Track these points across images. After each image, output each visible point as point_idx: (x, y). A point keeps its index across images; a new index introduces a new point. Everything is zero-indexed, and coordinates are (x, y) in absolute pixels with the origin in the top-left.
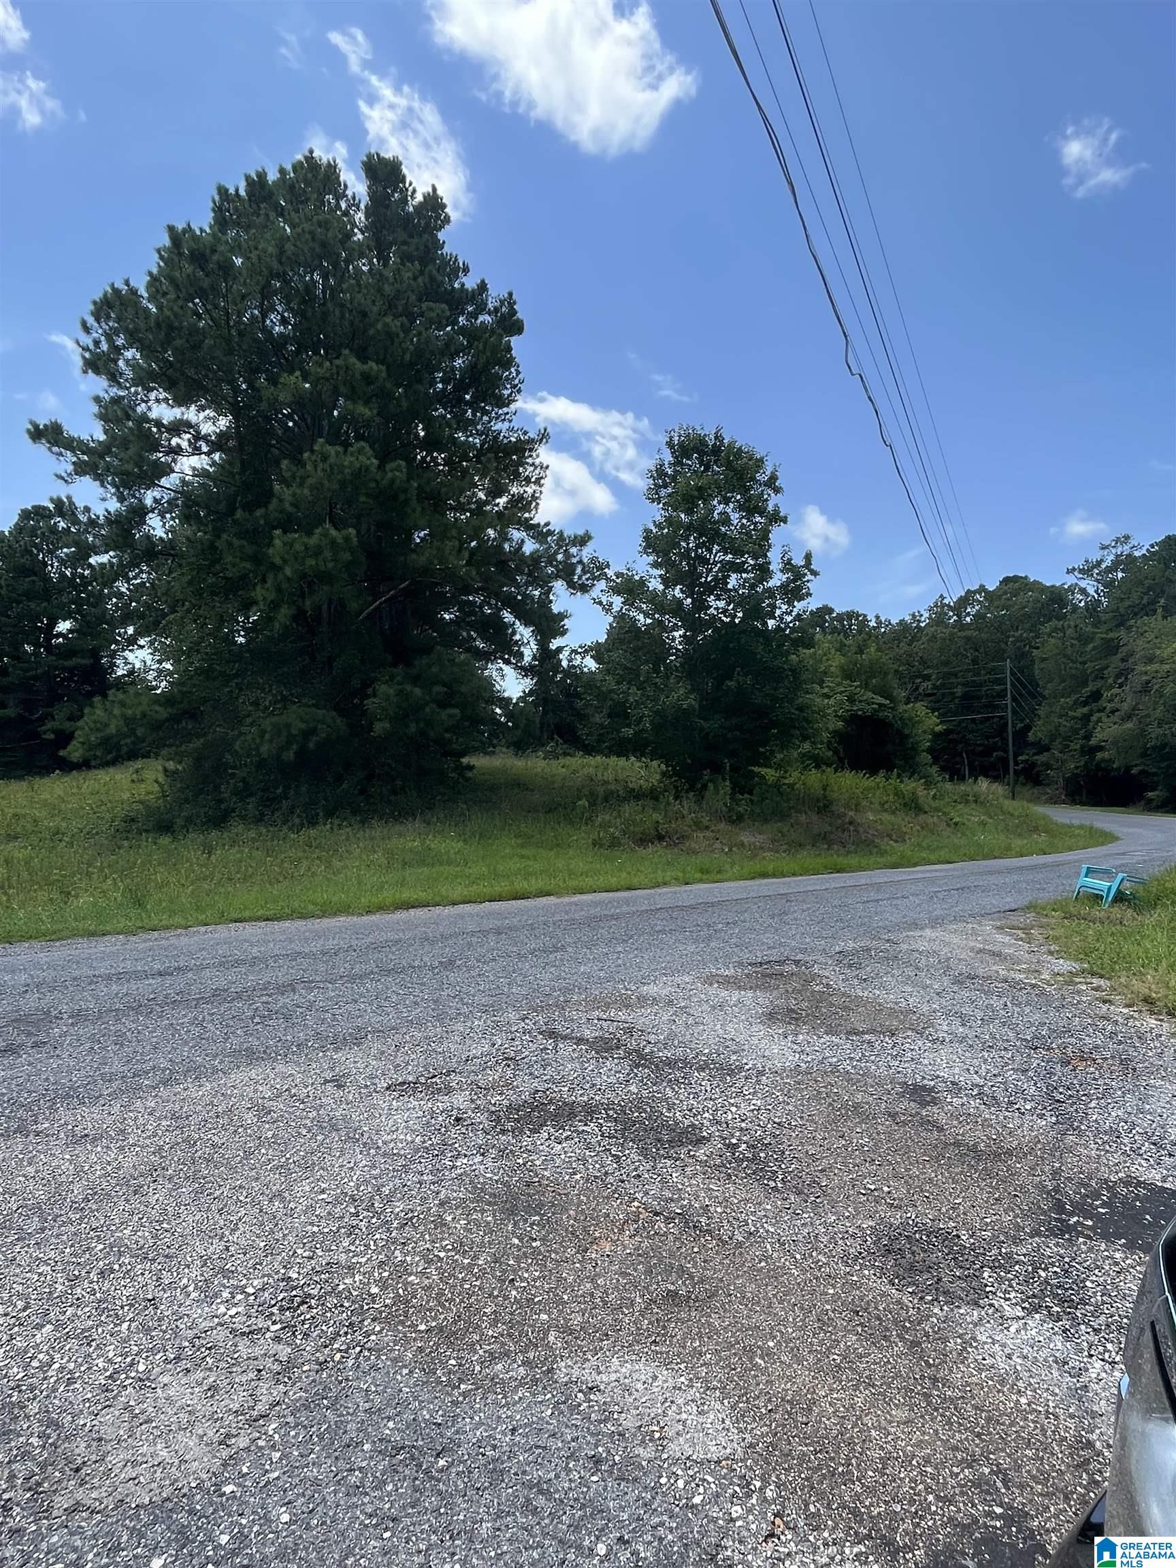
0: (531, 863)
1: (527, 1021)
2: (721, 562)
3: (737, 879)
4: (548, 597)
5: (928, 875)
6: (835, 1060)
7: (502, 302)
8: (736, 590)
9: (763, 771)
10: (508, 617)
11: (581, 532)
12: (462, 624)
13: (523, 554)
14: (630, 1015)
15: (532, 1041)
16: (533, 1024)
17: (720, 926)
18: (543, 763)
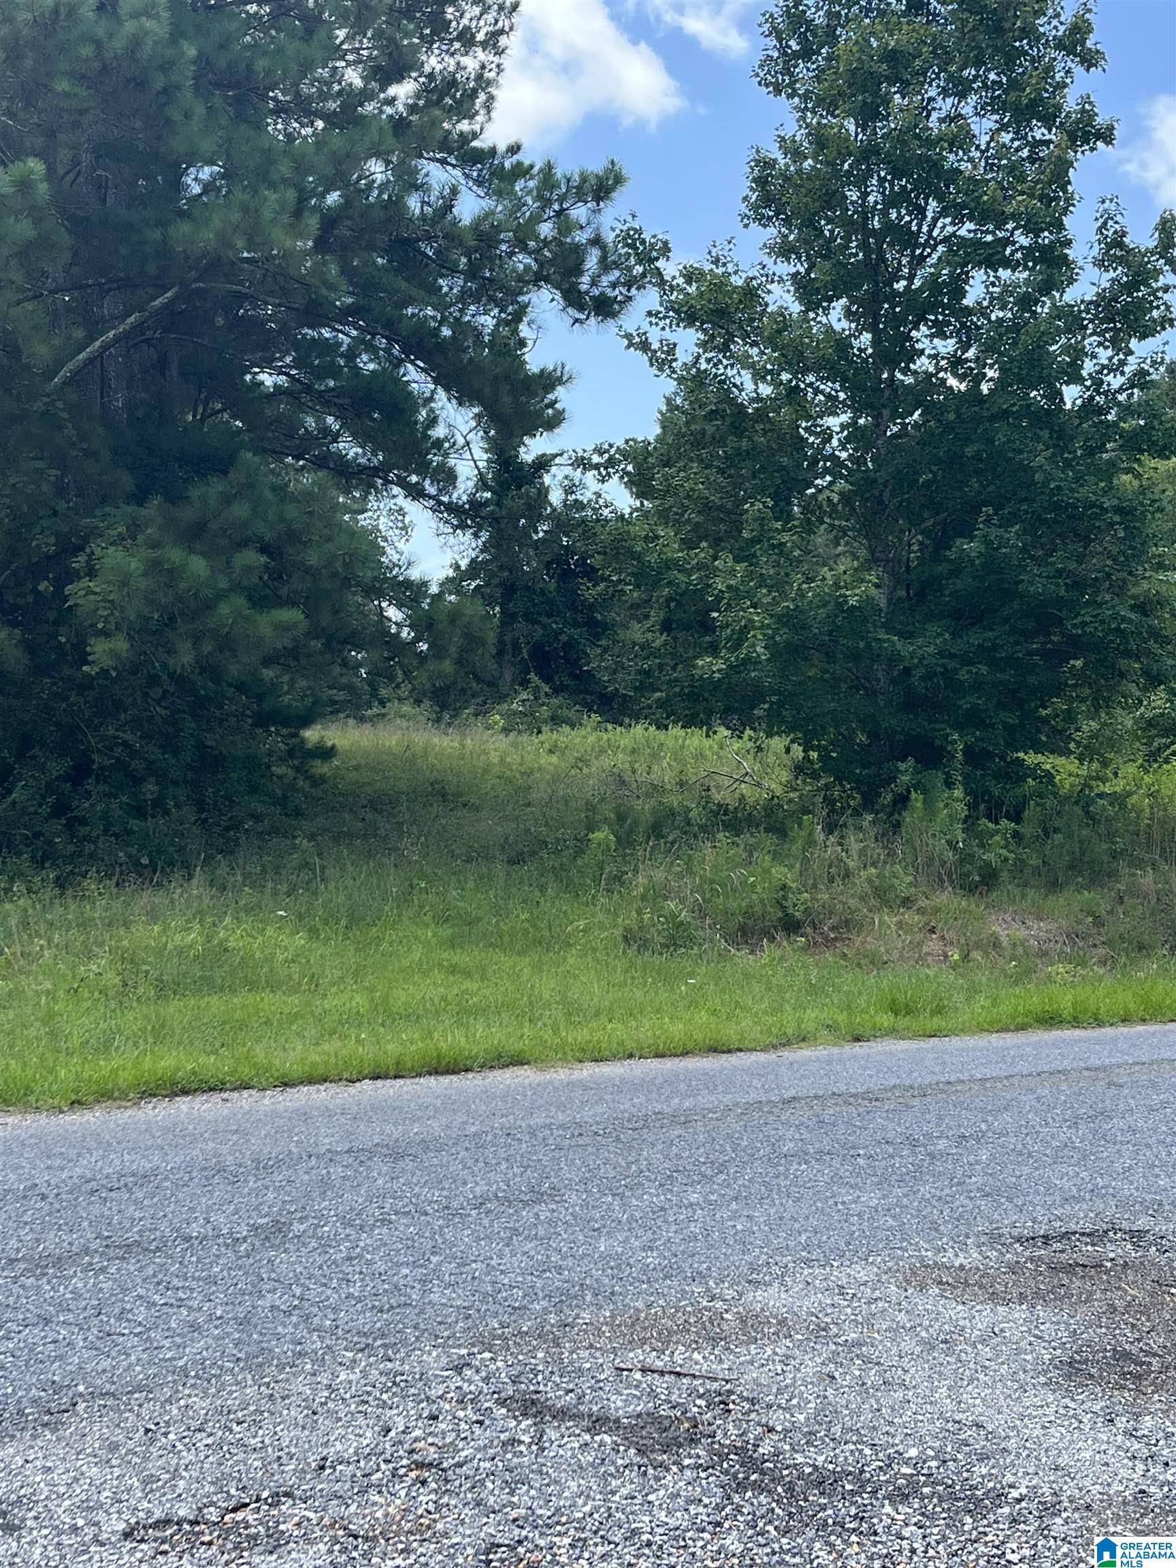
0: (475, 986)
1: (468, 1372)
2: (946, 240)
3: (981, 1029)
4: (515, 331)
8: (983, 312)
9: (1048, 762)
10: (415, 377)
11: (596, 166)
12: (305, 398)
13: (455, 223)
14: (721, 1362)
15: (481, 1423)
16: (483, 1380)
17: (942, 1144)
18: (503, 742)
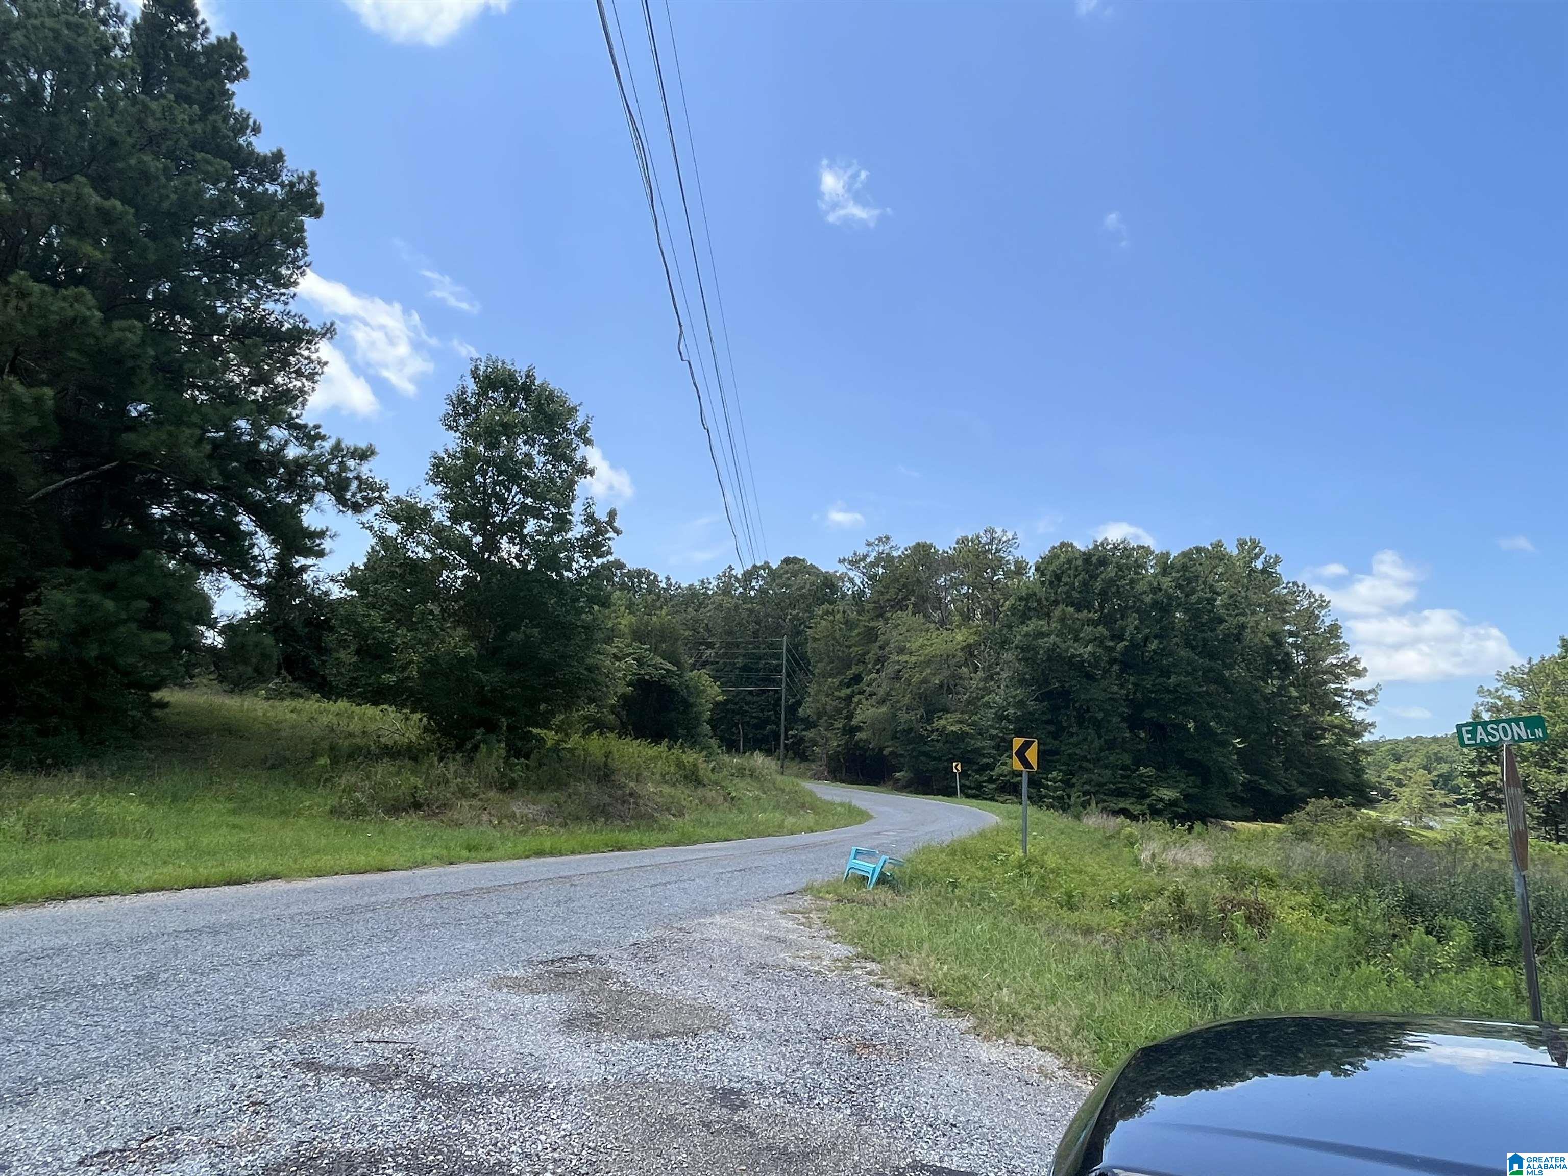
0: (247, 836)
1: (275, 1051)
2: (519, 504)
5: (710, 854)
6: (643, 1068)
7: (301, 179)
8: (532, 536)
9: (543, 733)
11: (363, 445)
12: (179, 523)
14: (407, 1034)
15: (286, 1077)
16: (284, 1054)
17: (501, 917)
18: (266, 705)
